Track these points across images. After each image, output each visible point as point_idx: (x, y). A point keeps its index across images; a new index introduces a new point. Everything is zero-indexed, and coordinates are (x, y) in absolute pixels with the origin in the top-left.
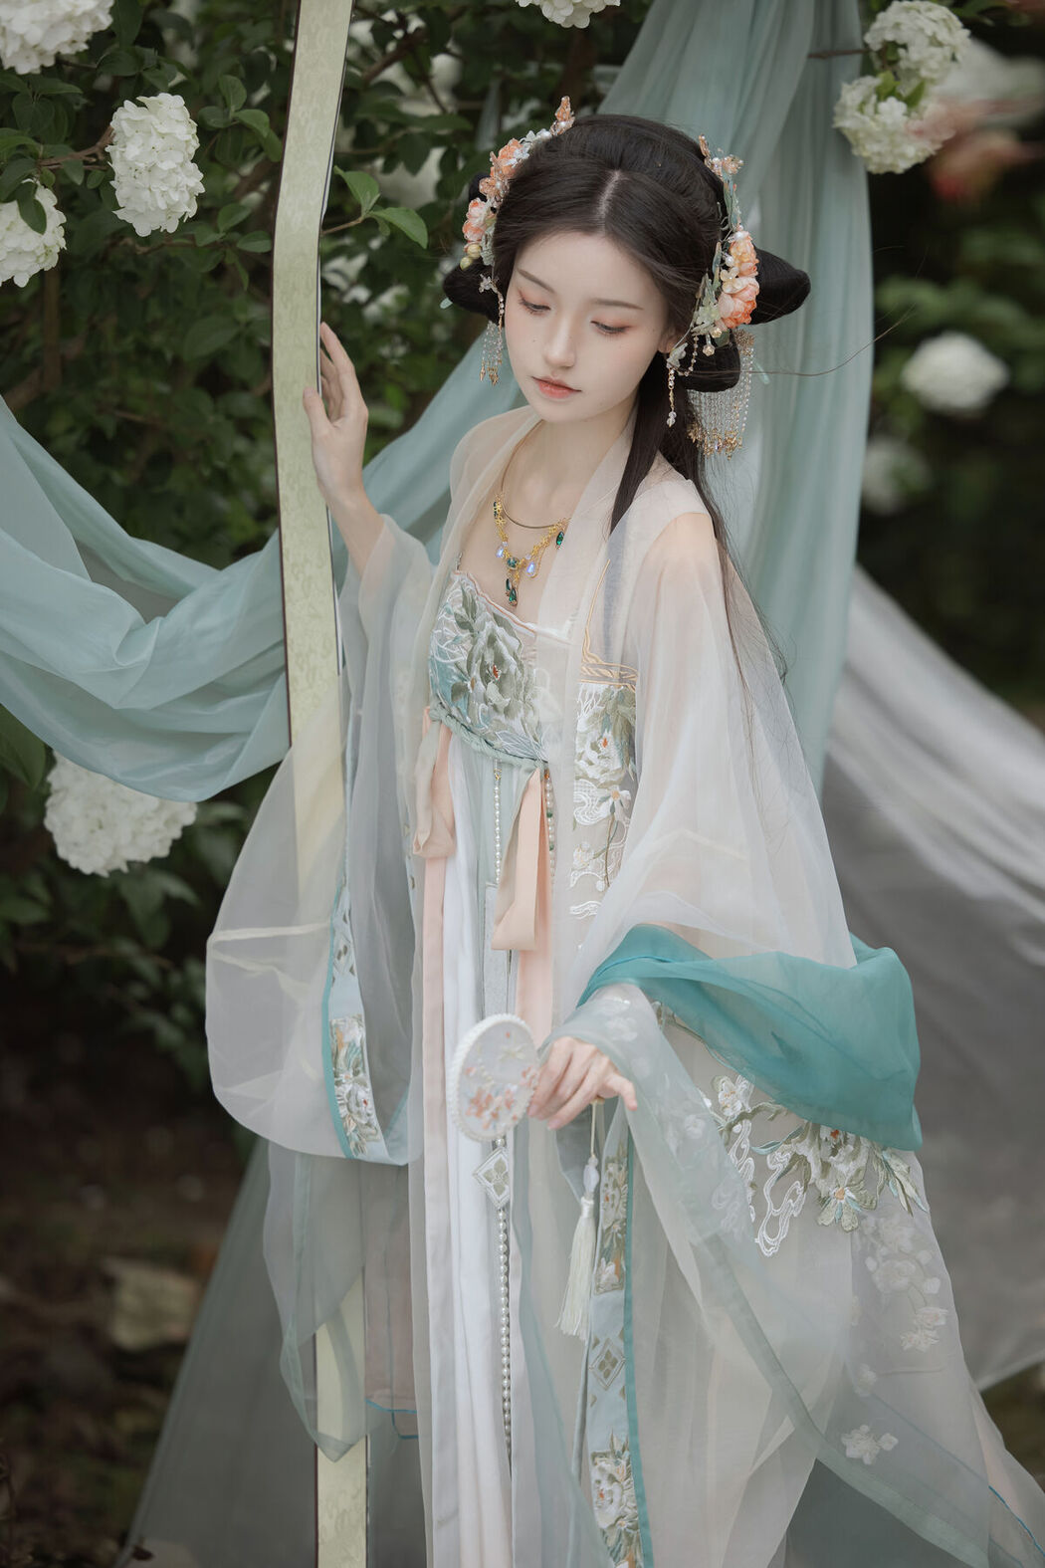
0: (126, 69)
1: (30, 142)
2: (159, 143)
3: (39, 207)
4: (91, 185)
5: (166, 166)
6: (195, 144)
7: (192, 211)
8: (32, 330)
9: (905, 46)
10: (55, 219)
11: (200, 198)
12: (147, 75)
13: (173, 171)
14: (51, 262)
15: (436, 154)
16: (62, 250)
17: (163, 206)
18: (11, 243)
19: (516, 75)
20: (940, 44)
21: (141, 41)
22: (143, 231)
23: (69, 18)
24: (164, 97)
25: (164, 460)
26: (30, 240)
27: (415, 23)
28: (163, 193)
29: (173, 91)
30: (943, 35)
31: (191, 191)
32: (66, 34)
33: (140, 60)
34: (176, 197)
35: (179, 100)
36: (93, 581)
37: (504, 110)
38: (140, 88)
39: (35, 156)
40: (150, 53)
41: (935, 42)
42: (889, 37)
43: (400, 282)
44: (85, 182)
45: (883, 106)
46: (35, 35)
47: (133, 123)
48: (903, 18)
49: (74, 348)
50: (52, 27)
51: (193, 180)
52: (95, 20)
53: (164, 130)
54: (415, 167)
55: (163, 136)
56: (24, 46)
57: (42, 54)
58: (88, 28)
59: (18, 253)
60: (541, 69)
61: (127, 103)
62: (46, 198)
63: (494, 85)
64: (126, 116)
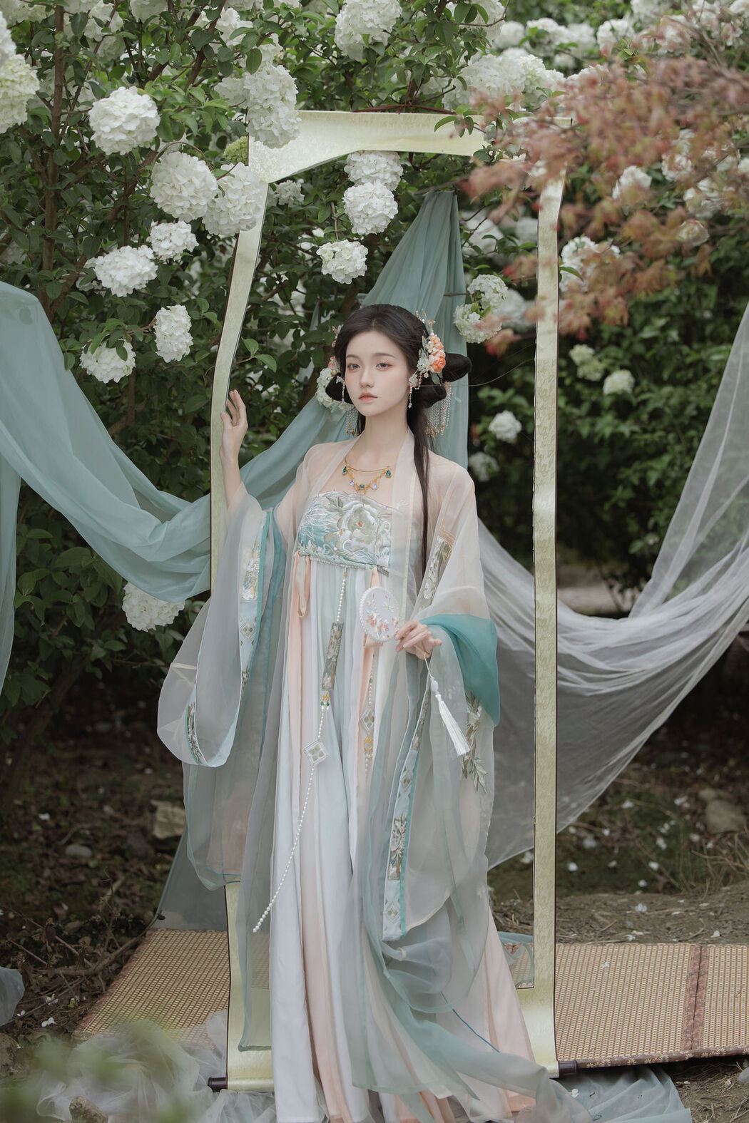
0: (164, 295)
1: (122, 324)
2: (175, 325)
3: (124, 350)
4: (146, 342)
5: (178, 334)
6: (190, 325)
7: (188, 352)
8: (125, 401)
9: (484, 293)
10: (131, 355)
11: (191, 347)
12: (173, 298)
13: (180, 336)
14: (129, 372)
15: (292, 331)
16: (134, 368)
17: (175, 350)
18: (113, 365)
19: (325, 300)
20: (498, 292)
21: (171, 283)
22: (167, 360)
23: (139, 275)
24: (178, 306)
25: (177, 454)
26: (121, 364)
27: (285, 278)
28: (176, 345)
29: (182, 304)
30: (498, 289)
31: (187, 344)
32: (138, 281)
33: (170, 292)
34: (181, 347)
35: (184, 308)
36: (142, 508)
37: (321, 315)
38: (169, 302)
39: (124, 329)
40: (174, 289)
41: (495, 291)
42: (478, 289)
43: (276, 383)
44: (144, 339)
45: (471, 316)
46: (125, 281)
47: (165, 317)
48: (483, 281)
49: (140, 407)
50: (132, 278)
51: (189, 340)
52: (150, 276)
53: (176, 319)
54: (283, 336)
55: (177, 322)
56: (120, 286)
57: (127, 289)
58: (147, 279)
59: (116, 368)
60: (336, 298)
61: (163, 308)
62: (128, 346)
63: (317, 304)
64: (162, 314)
